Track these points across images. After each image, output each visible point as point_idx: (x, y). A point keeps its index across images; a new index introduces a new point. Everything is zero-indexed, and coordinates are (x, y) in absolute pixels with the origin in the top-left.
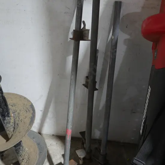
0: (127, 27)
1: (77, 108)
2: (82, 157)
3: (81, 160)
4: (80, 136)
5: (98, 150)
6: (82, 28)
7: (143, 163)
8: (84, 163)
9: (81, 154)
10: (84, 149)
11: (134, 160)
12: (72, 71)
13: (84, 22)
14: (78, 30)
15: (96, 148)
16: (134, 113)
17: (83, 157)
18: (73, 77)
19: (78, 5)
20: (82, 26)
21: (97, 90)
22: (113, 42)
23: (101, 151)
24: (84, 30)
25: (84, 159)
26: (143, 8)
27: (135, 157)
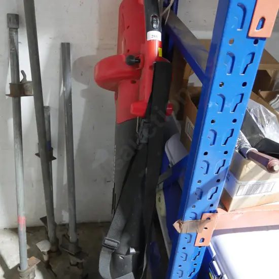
0: (82, 75)
1: (33, 186)
2: (46, 250)
3: (45, 254)
4: (42, 224)
5: (66, 237)
6: (21, 80)
7: (117, 242)
8: (50, 257)
9: (44, 247)
10: (48, 239)
11: (106, 240)
12: (15, 137)
13: (23, 72)
14: (16, 82)
15: (64, 236)
16: (109, 182)
17: (48, 250)
18: (18, 146)
19: (11, 50)
20: (21, 77)
21: (55, 158)
22: (65, 95)
23: (70, 238)
24: (24, 82)
25: (49, 252)
26: (98, 49)
27: (106, 236)
